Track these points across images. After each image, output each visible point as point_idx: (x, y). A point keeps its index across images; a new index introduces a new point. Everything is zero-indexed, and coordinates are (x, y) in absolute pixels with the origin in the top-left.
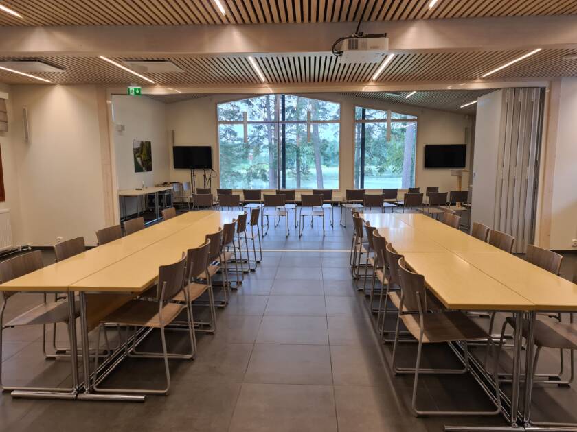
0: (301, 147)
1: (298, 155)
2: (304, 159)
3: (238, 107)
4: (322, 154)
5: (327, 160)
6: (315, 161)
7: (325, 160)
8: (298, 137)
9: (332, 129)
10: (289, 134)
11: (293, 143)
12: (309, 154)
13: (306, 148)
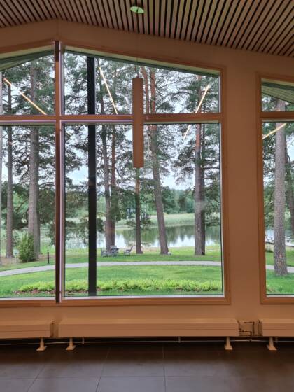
0: (141, 195)
1: (138, 203)
2: (144, 207)
3: (74, 154)
4: (164, 201)
5: (167, 207)
6: (157, 210)
7: (165, 207)
8: (138, 183)
9: (174, 176)
10: (128, 181)
11: (132, 189)
12: (150, 202)
13: (147, 196)
